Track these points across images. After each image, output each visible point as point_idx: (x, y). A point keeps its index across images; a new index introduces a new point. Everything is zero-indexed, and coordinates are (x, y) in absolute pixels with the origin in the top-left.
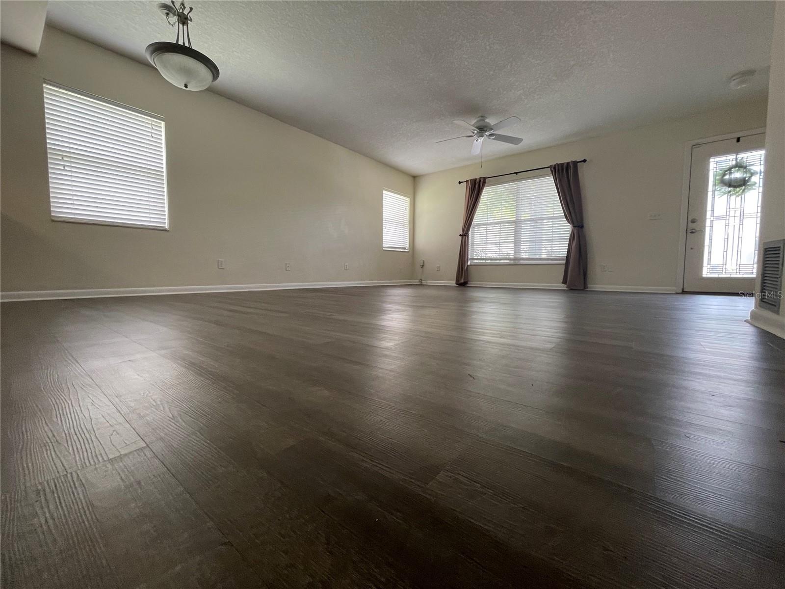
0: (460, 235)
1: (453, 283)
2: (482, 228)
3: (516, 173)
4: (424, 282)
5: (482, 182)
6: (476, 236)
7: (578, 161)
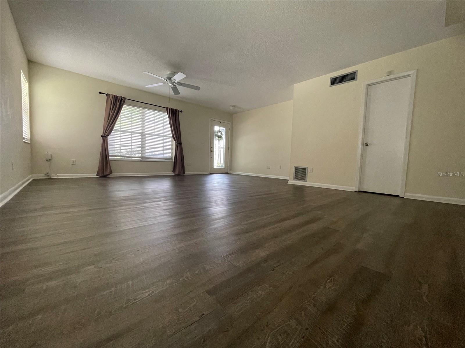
0: (102, 136)
1: (94, 175)
2: (119, 133)
3: (145, 103)
4: (54, 176)
5: (123, 101)
6: (114, 139)
7: (179, 110)
